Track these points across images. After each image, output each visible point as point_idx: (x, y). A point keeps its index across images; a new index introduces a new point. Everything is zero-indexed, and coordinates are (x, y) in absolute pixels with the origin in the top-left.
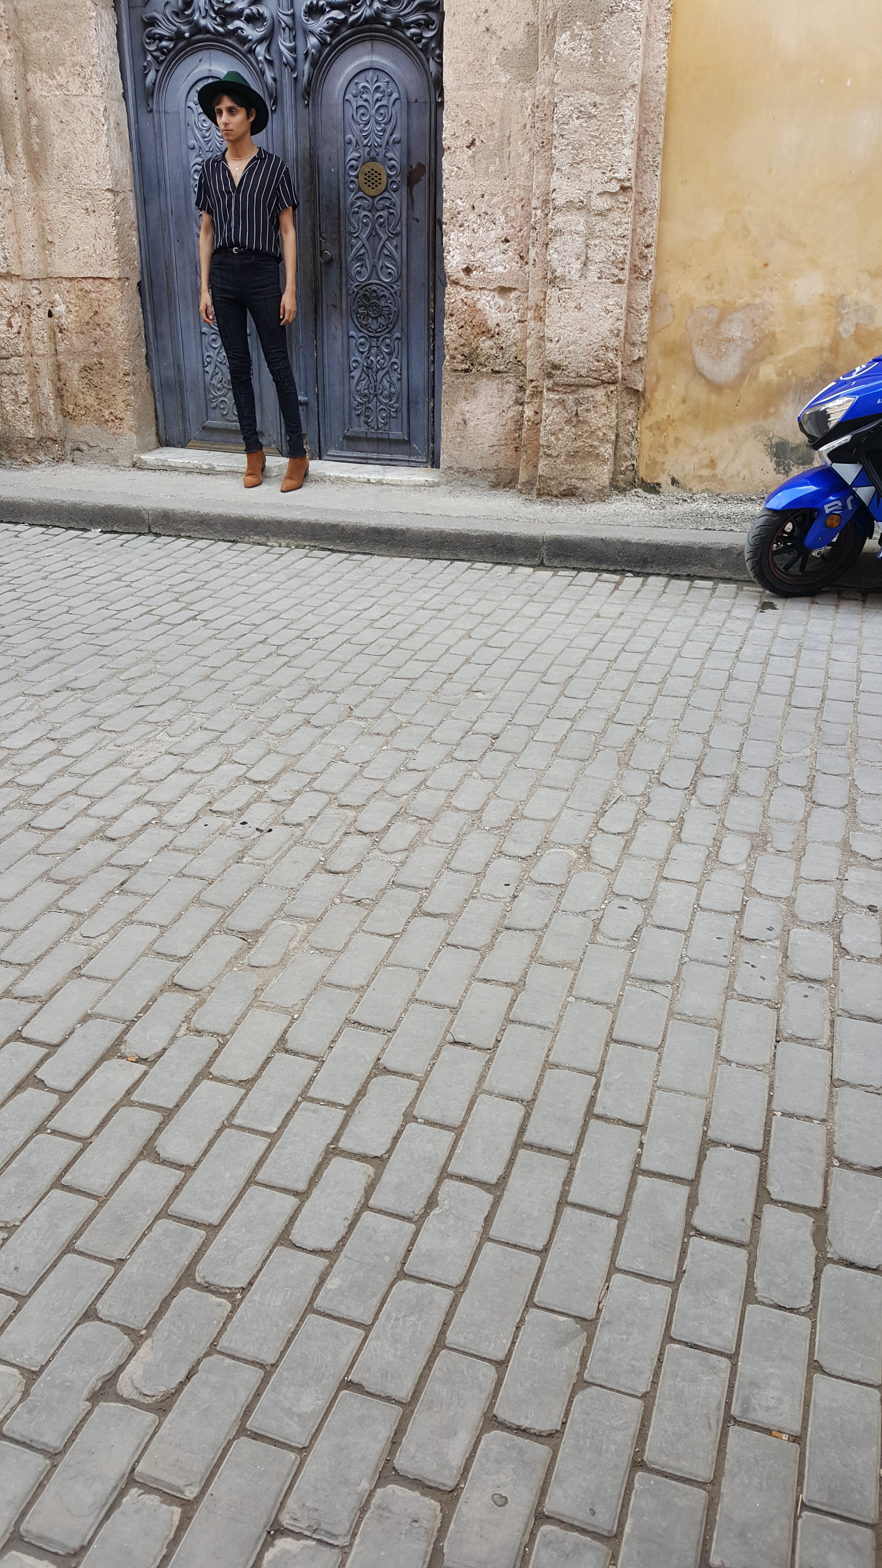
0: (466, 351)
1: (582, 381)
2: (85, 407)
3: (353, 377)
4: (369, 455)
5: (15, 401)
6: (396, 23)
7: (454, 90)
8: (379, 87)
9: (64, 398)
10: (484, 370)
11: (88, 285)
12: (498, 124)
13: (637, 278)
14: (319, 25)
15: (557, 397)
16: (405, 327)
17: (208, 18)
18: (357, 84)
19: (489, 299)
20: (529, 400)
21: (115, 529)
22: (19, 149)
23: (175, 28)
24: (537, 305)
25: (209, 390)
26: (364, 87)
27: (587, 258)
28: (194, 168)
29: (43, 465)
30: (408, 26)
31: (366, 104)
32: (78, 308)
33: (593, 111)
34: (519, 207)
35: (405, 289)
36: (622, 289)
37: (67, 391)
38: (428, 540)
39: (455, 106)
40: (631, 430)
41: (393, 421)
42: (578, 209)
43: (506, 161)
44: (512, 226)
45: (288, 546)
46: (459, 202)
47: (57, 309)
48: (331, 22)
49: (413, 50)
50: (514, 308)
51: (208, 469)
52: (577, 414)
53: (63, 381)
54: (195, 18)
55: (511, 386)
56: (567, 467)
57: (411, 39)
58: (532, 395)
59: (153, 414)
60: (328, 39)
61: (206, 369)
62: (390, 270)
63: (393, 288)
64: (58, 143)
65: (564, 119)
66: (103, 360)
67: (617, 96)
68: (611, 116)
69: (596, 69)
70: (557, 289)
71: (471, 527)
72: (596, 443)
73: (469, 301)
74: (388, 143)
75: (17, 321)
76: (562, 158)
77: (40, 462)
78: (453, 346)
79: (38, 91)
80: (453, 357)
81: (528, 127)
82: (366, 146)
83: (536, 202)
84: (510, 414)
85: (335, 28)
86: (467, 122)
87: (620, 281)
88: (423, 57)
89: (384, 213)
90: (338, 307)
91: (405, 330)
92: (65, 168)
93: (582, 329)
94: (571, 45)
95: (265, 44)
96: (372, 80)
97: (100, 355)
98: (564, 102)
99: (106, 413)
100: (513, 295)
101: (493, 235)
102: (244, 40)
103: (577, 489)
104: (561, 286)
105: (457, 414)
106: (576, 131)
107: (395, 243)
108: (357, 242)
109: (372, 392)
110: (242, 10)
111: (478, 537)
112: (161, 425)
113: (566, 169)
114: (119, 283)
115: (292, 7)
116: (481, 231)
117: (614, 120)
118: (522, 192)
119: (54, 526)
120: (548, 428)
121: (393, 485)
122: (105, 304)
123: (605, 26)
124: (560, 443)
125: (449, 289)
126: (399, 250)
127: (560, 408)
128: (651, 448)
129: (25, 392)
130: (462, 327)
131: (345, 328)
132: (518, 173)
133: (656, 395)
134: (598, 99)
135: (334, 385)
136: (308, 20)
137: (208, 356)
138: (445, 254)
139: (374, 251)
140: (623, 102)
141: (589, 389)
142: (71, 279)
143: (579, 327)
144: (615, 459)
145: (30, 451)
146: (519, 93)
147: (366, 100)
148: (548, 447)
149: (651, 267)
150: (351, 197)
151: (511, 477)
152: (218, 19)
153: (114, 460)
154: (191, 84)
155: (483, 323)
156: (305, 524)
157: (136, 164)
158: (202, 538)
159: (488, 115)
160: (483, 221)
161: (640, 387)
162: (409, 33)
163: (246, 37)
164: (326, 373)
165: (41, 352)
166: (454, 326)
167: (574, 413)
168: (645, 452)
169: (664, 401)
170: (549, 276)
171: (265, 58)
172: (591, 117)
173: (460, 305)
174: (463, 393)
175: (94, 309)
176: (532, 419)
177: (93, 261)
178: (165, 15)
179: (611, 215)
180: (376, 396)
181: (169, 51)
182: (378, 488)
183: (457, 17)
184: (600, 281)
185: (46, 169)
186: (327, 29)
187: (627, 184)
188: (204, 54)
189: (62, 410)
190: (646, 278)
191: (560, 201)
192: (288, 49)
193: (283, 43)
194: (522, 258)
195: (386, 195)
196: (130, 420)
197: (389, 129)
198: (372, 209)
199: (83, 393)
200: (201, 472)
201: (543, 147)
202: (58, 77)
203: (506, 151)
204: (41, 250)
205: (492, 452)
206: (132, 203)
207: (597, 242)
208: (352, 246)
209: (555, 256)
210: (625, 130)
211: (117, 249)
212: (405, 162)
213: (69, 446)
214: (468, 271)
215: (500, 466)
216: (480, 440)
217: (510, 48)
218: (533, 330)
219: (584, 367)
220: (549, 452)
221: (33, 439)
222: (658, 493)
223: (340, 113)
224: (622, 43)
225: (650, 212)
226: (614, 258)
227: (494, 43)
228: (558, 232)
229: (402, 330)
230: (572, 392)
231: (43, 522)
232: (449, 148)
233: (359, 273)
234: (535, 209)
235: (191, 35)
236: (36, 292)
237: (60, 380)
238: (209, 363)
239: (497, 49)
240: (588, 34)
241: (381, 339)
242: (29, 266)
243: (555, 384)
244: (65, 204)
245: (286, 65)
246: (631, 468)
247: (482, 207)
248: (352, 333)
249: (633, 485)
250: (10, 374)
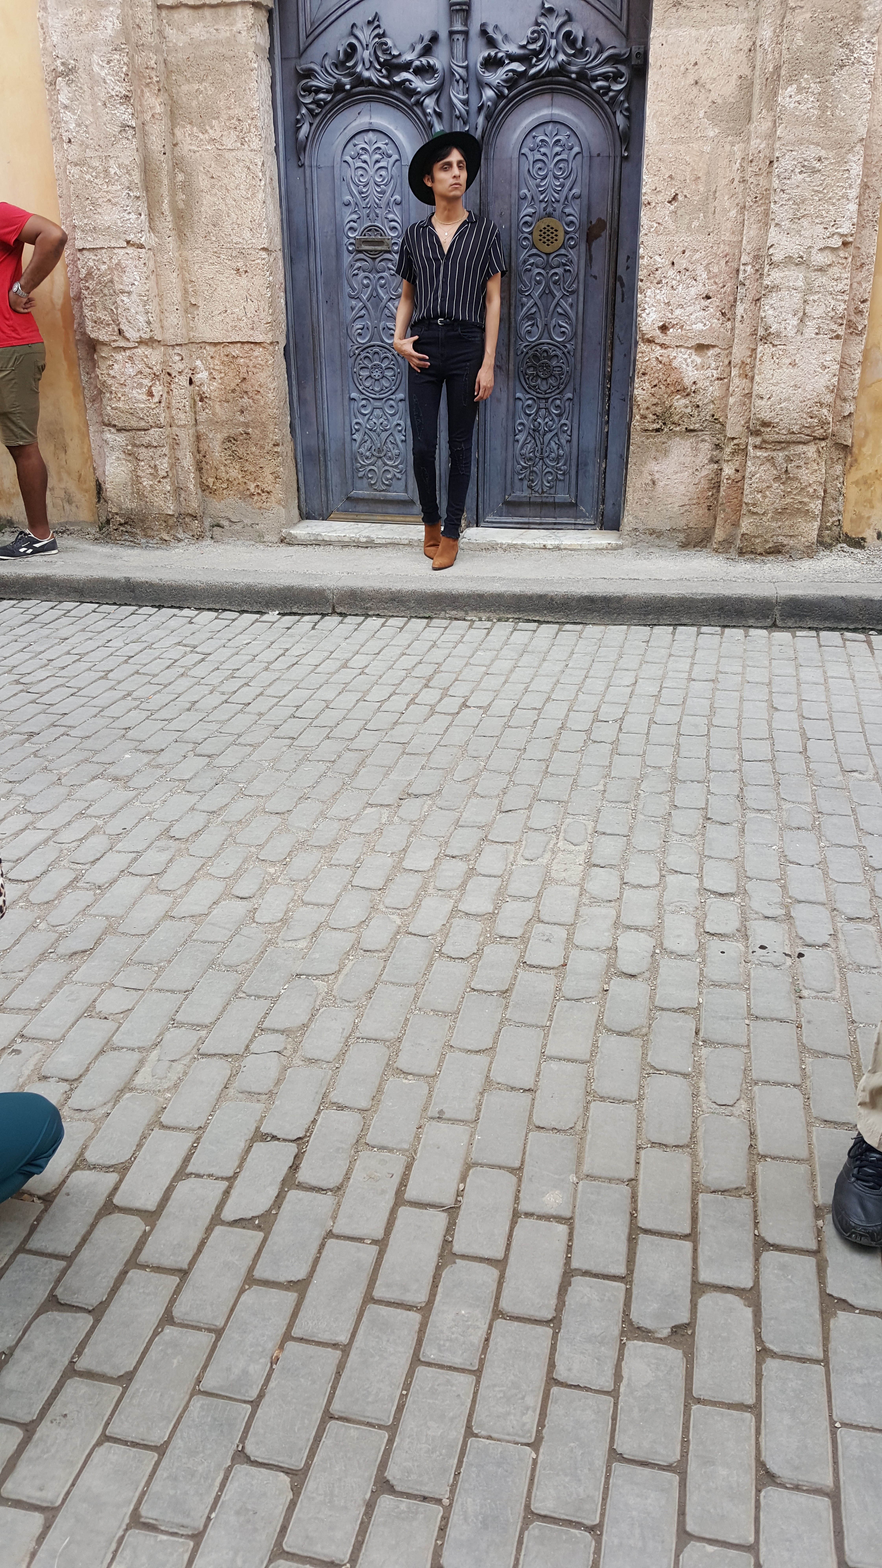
0: (659, 410)
1: (794, 438)
2: (228, 480)
3: (518, 441)
4: (531, 520)
5: (154, 475)
6: (582, 76)
7: (657, 144)
8: (559, 141)
9: (204, 471)
10: (678, 429)
11: (235, 351)
12: (703, 179)
13: (851, 333)
14: (497, 77)
15: (765, 455)
16: (577, 387)
17: (372, 70)
18: (534, 137)
19: (686, 356)
20: (729, 458)
21: (294, 610)
22: (166, 206)
23: (334, 81)
24: (743, 362)
25: (356, 459)
26: (542, 141)
27: (804, 314)
28: (348, 226)
29: (183, 543)
30: (595, 79)
31: (544, 158)
32: (223, 375)
33: (818, 165)
34: (723, 263)
35: (579, 347)
36: (837, 344)
37: (207, 463)
38: (648, 606)
39: (657, 161)
40: (839, 486)
41: (560, 484)
42: (797, 265)
43: (711, 216)
44: (716, 283)
45: (489, 619)
46: (657, 258)
47: (199, 376)
48: (511, 74)
49: (598, 103)
50: (713, 365)
51: (367, 542)
52: (786, 471)
53: (203, 453)
54: (358, 70)
55: (707, 444)
56: (774, 524)
57: (597, 91)
58: (733, 453)
59: (295, 486)
60: (506, 91)
61: (355, 437)
62: (563, 329)
63: (565, 347)
64: (207, 200)
65: (786, 174)
66: (250, 430)
67: (844, 150)
68: (836, 171)
69: (823, 122)
70: (771, 346)
71: (694, 591)
72: (806, 500)
73: (665, 360)
74: (566, 198)
75: (158, 390)
76: (781, 212)
77: (180, 540)
78: (645, 405)
79: (187, 146)
80: (644, 417)
81: (736, 182)
82: (541, 201)
83: (746, 257)
84: (704, 472)
85: (513, 80)
86: (671, 177)
87: (838, 337)
88: (609, 110)
89: (559, 271)
90: (504, 368)
91: (578, 391)
92: (214, 225)
93: (796, 386)
94: (797, 98)
95: (435, 97)
96: (551, 134)
97: (246, 425)
98: (787, 157)
99: (252, 487)
100: (711, 352)
101: (693, 291)
102: (412, 92)
103: (784, 546)
104: (776, 343)
105: (646, 474)
106: (798, 186)
107: (570, 300)
108: (528, 301)
109: (538, 455)
110: (411, 62)
111: (704, 600)
112: (303, 496)
113: (786, 224)
114: (271, 348)
115: (466, 58)
116: (680, 287)
117: (839, 175)
118: (727, 248)
119: (225, 610)
120: (754, 485)
121: (571, 550)
122: (255, 371)
123: (835, 79)
124: (767, 500)
125: (642, 347)
126: (575, 308)
127: (768, 465)
128: (856, 503)
129: (166, 465)
130: (655, 386)
131: (511, 390)
132: (723, 228)
133: (864, 450)
134: (823, 153)
135: (495, 449)
136: (484, 72)
137: (357, 423)
138: (639, 311)
139: (547, 310)
140: (850, 156)
141: (801, 446)
142: (215, 344)
143: (792, 383)
144: (822, 515)
145: (169, 528)
146: (728, 147)
147: (545, 154)
148: (754, 505)
149: (866, 322)
150: (523, 255)
151: (703, 536)
152: (383, 71)
153: (259, 536)
154: (348, 138)
155: (679, 381)
156: (509, 596)
157: (285, 221)
158: (393, 616)
159: (693, 169)
160: (684, 278)
161: (849, 443)
162: (594, 86)
163: (415, 89)
164: (488, 438)
165: (182, 423)
166: (647, 385)
167: (783, 470)
168: (850, 507)
169: (872, 456)
170: (761, 332)
171: (435, 111)
172: (815, 171)
173: (655, 364)
174: (653, 453)
175: (241, 376)
176: (733, 477)
177: (242, 324)
178: (323, 66)
179: (831, 271)
180: (542, 459)
181: (326, 103)
182: (556, 553)
183: (664, 69)
184: (819, 336)
185: (192, 227)
186: (505, 81)
187: (851, 239)
188: (365, 106)
189: (202, 483)
190: (860, 334)
191: (778, 255)
192: (460, 100)
193: (457, 95)
194: (723, 314)
195: (563, 251)
196: (278, 492)
197: (568, 184)
198: (547, 266)
199: (225, 465)
200: (358, 545)
201: (756, 202)
202: (210, 131)
203: (711, 206)
204: (183, 313)
205: (682, 511)
206: (281, 263)
207: (816, 297)
208: (523, 305)
209: (771, 312)
210: (850, 185)
211: (271, 311)
212: (585, 217)
213: (207, 522)
214: (664, 328)
215: (691, 525)
216: (670, 500)
217: (720, 101)
218: (738, 387)
219: (796, 424)
220: (755, 510)
221: (173, 515)
222: (863, 547)
223: (515, 168)
224: (852, 96)
225: (867, 267)
226: (832, 314)
227: (702, 96)
228: (775, 288)
229: (575, 390)
230: (783, 449)
231: (211, 606)
232: (649, 203)
233: (529, 332)
234: (744, 264)
235: (352, 88)
236: (177, 358)
237: (199, 452)
238: (357, 430)
239: (705, 103)
240: (815, 88)
241: (550, 400)
242: (172, 330)
243: (764, 441)
244: (213, 264)
245: (458, 118)
246: (837, 523)
247: (682, 263)
248: (518, 395)
249: (838, 541)
250: (148, 446)
